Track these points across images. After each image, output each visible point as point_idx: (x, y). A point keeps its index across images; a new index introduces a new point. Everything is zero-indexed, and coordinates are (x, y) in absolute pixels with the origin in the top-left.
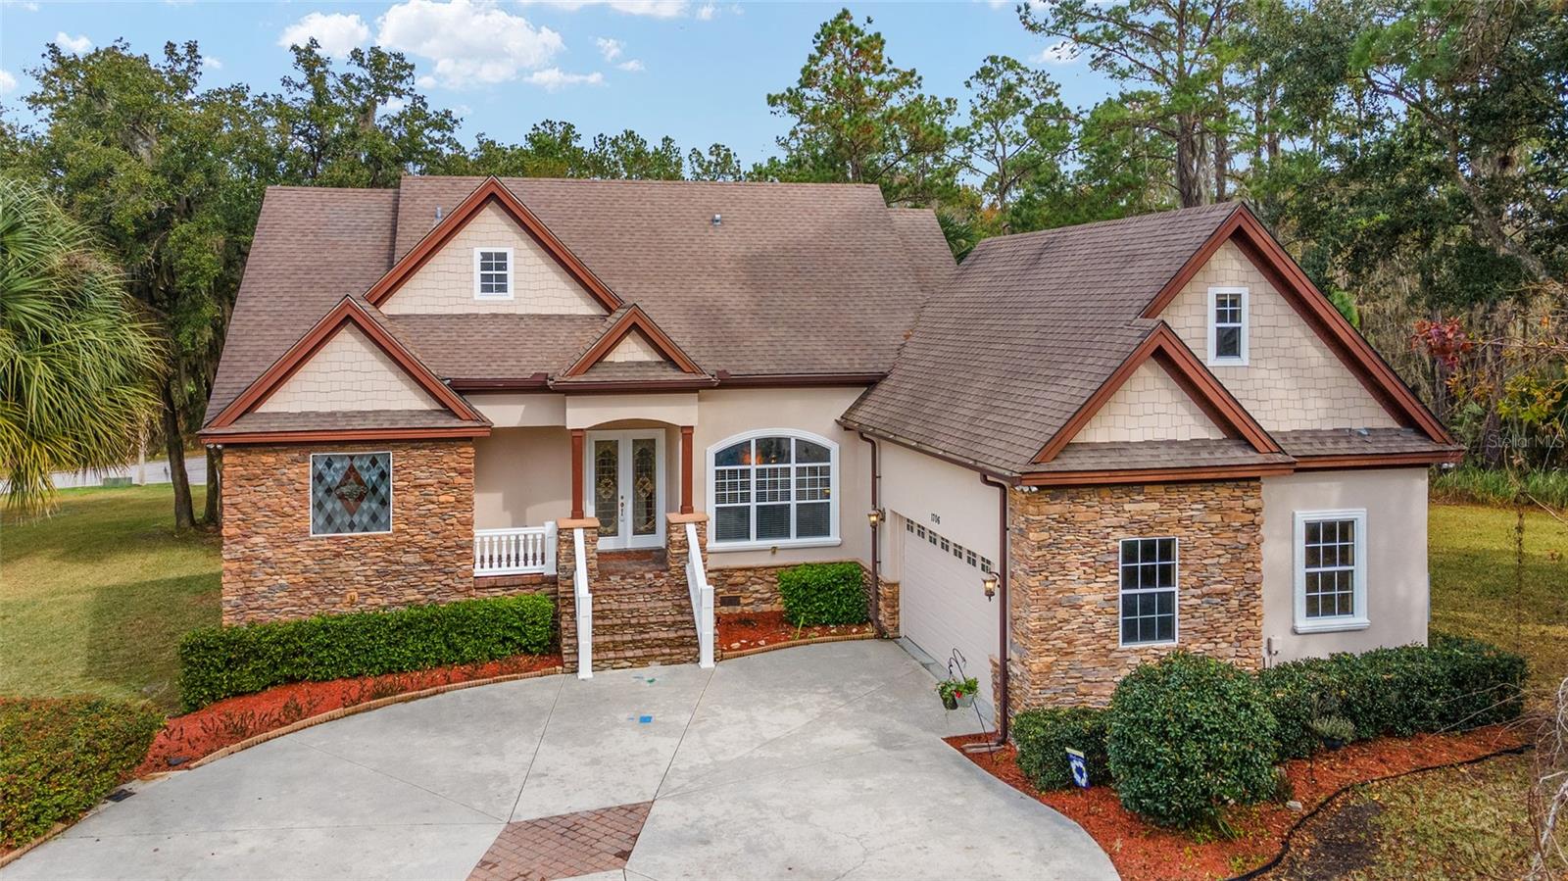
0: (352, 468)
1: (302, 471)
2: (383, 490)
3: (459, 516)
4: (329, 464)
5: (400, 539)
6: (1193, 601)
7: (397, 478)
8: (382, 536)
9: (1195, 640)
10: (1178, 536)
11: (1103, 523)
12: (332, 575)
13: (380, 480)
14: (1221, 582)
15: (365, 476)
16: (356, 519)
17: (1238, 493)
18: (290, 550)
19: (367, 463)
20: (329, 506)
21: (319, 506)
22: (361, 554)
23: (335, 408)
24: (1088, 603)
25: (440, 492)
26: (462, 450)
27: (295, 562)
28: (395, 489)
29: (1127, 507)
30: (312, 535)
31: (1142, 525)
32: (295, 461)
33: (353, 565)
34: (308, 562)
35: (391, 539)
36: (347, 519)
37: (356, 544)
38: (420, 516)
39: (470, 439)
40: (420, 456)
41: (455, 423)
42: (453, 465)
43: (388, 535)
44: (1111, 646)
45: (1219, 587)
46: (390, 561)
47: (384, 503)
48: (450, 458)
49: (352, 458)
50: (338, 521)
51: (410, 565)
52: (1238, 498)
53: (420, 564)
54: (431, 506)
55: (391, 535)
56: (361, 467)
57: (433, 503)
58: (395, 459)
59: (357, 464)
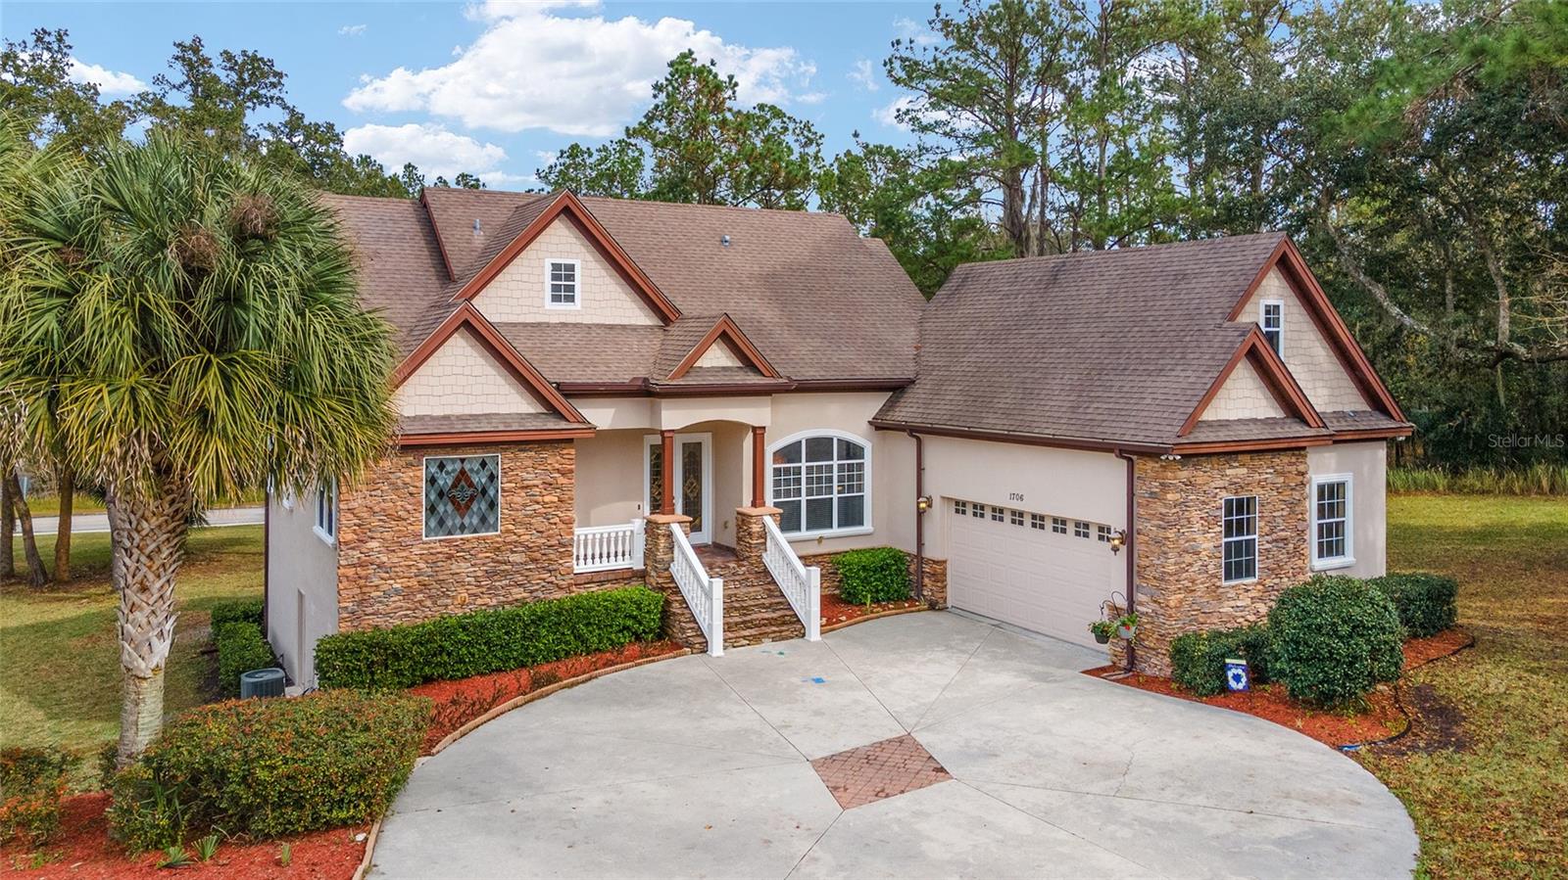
0: (463, 472)
1: (417, 475)
2: (491, 492)
3: (561, 515)
4: (441, 466)
5: (508, 540)
6: (1268, 546)
7: (505, 480)
8: (492, 537)
9: (1269, 576)
10: (1257, 493)
11: (1213, 485)
12: (445, 577)
13: (488, 484)
14: (1283, 530)
15: (475, 479)
16: (466, 521)
17: (1294, 460)
18: (404, 554)
19: (476, 466)
20: (441, 509)
21: (432, 509)
22: (469, 555)
23: (448, 412)
24: (1205, 550)
25: (545, 492)
26: (565, 452)
27: (409, 566)
28: (503, 490)
29: (1228, 472)
30: (424, 539)
31: (1238, 487)
32: (409, 465)
33: (463, 567)
34: (422, 565)
35: (499, 539)
36: (458, 521)
37: (468, 546)
38: (526, 516)
39: (570, 441)
40: (527, 457)
41: (563, 425)
42: (557, 466)
43: (497, 536)
44: (1218, 584)
45: (1283, 534)
46: (498, 562)
47: (492, 505)
48: (553, 459)
49: (463, 461)
50: (449, 523)
51: (517, 564)
52: (1294, 464)
53: (526, 563)
54: (537, 507)
55: (499, 536)
56: (472, 470)
57: (538, 503)
58: (502, 461)
59: (467, 467)
